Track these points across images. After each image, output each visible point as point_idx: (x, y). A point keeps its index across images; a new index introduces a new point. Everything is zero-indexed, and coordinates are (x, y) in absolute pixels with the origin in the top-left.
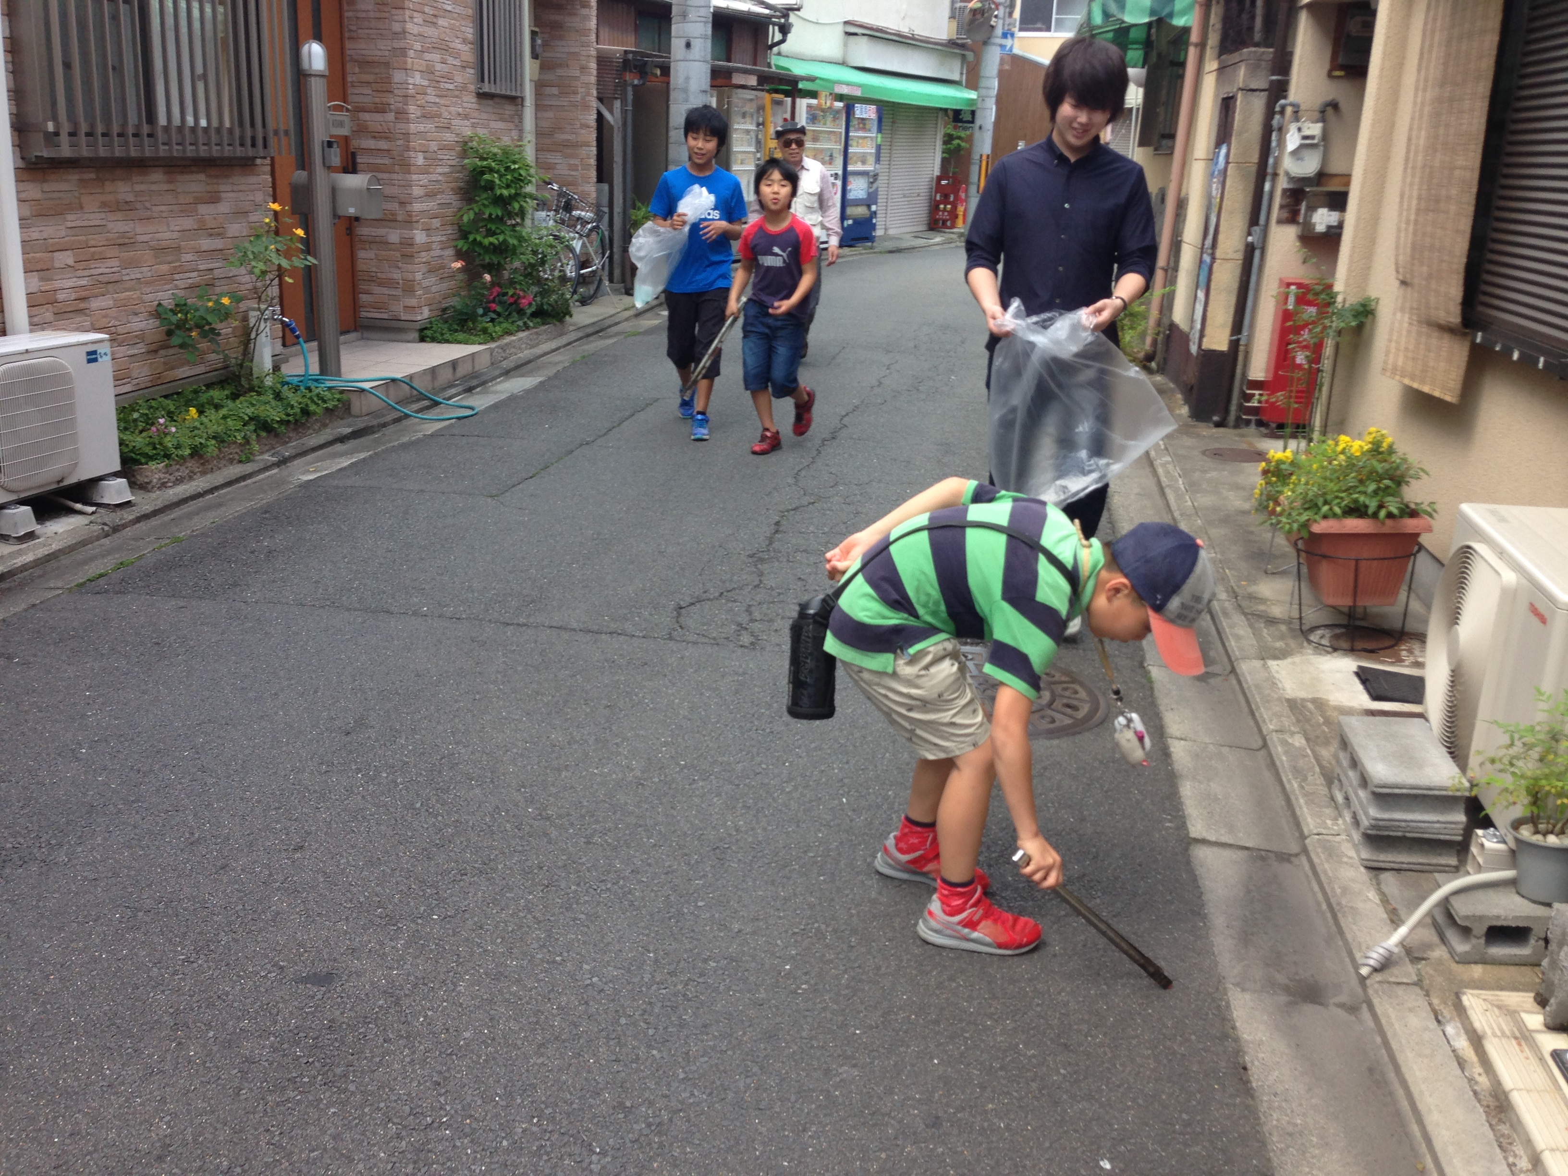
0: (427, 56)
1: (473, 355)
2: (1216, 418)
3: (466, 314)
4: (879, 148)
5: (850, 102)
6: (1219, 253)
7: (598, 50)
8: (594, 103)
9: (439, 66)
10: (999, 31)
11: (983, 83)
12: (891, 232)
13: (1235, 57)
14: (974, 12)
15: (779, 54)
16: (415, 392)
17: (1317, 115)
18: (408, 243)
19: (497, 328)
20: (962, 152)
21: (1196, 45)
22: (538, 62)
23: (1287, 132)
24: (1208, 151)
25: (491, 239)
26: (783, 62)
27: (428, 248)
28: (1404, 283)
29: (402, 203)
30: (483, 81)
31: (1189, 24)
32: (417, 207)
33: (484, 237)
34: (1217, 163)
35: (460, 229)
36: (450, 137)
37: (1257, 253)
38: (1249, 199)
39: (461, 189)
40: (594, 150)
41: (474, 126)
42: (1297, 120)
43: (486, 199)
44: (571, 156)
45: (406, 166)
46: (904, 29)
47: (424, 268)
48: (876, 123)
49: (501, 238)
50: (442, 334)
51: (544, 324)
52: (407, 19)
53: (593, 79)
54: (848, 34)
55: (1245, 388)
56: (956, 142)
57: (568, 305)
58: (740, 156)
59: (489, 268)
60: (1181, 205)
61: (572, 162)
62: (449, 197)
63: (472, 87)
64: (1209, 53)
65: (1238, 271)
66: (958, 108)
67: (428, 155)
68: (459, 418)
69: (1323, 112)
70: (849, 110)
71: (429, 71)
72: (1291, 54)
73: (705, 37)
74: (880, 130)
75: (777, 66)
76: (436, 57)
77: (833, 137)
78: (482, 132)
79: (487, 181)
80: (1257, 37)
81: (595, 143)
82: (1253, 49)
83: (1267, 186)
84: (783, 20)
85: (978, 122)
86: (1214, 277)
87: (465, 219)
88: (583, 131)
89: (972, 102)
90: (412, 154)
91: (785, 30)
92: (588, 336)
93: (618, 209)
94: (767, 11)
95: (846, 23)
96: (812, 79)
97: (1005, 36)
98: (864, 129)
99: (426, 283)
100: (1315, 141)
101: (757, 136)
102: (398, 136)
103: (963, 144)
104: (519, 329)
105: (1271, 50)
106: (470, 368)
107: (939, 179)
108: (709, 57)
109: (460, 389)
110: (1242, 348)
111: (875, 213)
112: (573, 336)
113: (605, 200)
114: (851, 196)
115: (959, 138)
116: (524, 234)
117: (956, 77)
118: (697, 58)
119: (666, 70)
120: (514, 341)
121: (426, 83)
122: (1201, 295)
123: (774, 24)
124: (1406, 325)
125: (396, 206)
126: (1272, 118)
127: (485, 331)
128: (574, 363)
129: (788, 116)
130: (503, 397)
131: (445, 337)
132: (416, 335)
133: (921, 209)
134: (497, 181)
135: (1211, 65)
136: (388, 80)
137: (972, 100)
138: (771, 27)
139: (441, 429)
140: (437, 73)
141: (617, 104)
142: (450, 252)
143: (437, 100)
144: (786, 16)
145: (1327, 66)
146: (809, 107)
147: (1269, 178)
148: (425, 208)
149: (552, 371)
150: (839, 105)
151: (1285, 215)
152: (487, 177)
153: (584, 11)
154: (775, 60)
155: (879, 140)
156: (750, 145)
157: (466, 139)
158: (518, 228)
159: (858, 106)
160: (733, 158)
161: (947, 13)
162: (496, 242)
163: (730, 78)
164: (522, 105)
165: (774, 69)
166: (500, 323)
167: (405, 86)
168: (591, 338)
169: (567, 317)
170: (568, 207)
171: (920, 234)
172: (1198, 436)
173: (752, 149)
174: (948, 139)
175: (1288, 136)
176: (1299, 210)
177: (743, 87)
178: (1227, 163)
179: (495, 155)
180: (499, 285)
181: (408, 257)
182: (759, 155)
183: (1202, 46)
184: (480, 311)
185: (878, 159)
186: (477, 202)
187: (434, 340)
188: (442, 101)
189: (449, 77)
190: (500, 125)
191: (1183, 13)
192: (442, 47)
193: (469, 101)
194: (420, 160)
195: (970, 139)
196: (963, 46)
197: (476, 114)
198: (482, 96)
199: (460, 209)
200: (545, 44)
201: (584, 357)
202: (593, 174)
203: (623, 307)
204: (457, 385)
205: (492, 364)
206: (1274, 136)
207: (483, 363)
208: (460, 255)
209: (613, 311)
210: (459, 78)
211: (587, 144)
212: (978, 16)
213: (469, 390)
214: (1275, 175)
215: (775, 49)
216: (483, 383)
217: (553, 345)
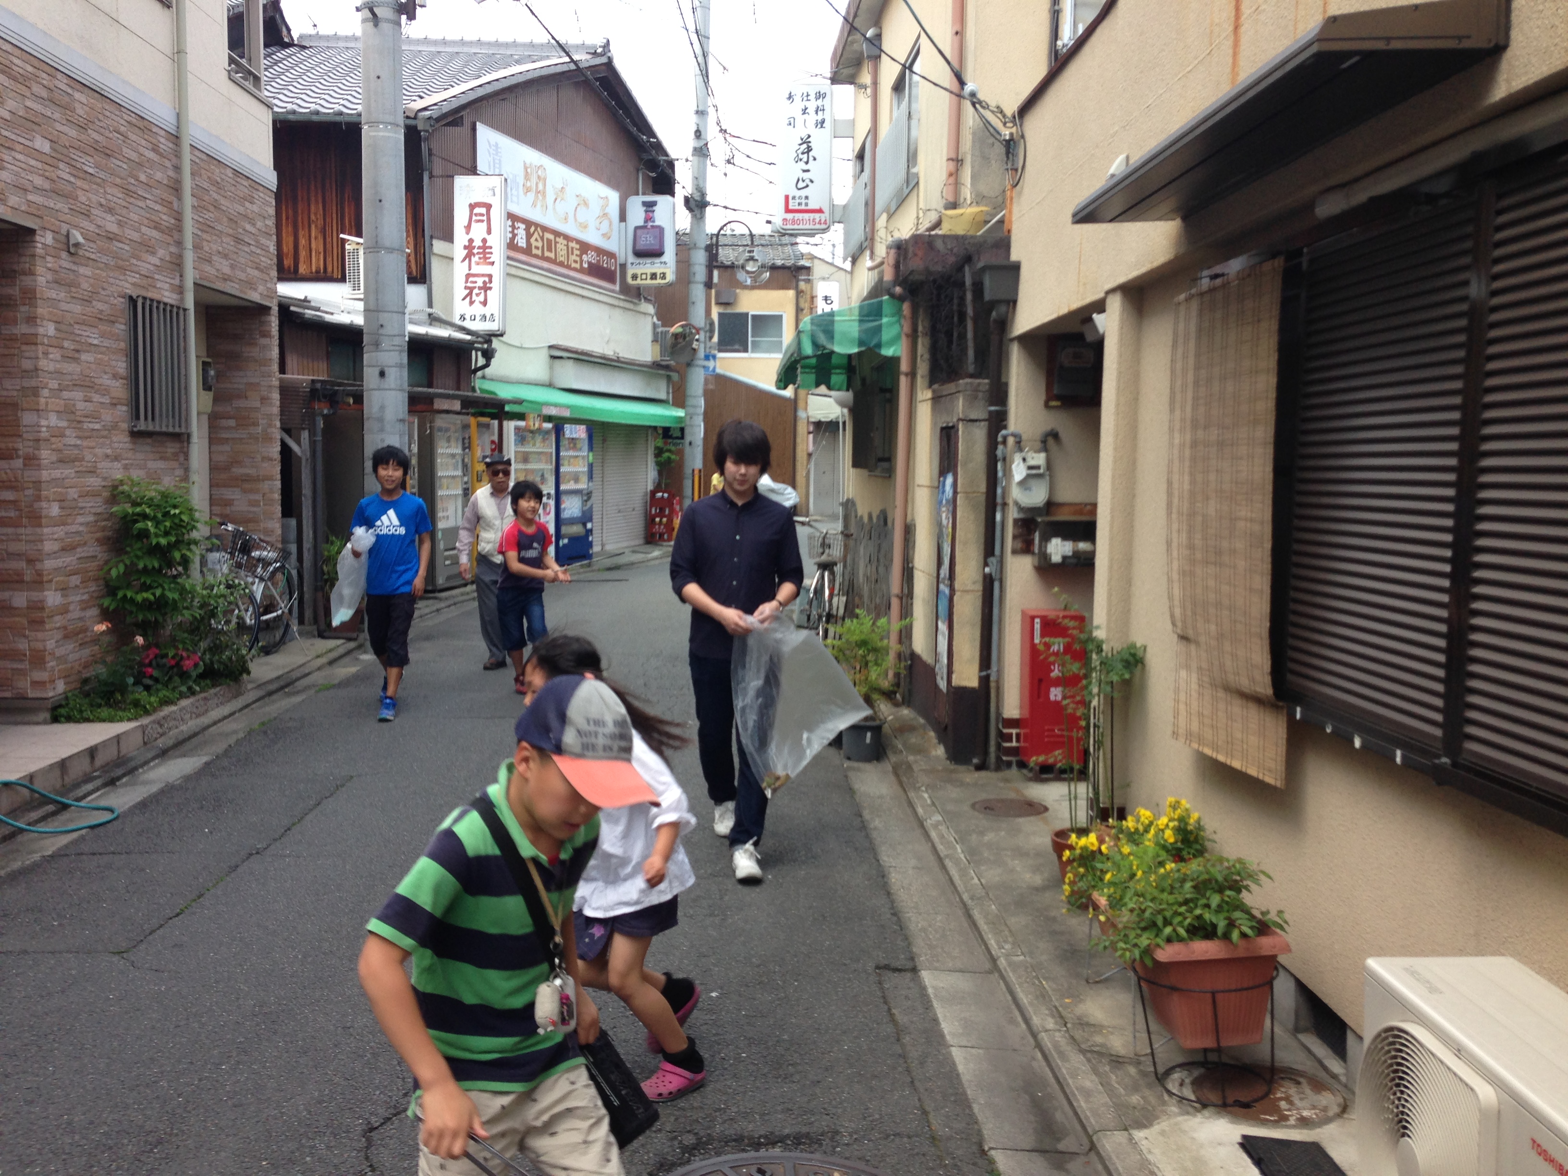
0: (66, 394)
1: (118, 738)
2: (975, 761)
3: (112, 684)
4: (591, 466)
5: (559, 424)
6: (957, 586)
7: (281, 380)
8: (277, 434)
9: (80, 405)
10: (701, 354)
11: (690, 402)
12: (609, 548)
13: (950, 387)
14: (676, 336)
15: (484, 377)
16: (37, 795)
17: (1039, 445)
18: (38, 606)
19: (153, 699)
20: (673, 465)
21: (907, 375)
22: (211, 394)
23: (1012, 462)
24: (931, 479)
25: (145, 595)
26: (487, 386)
27: (64, 610)
28: (1184, 638)
29: (30, 561)
30: (138, 418)
31: (898, 354)
32: (49, 564)
33: (137, 593)
34: (944, 492)
35: (107, 585)
36: (94, 482)
37: (996, 585)
38: (982, 529)
39: (109, 539)
40: (278, 484)
41: (126, 467)
42: (1021, 450)
43: (140, 549)
44: (251, 491)
45: (36, 519)
46: (609, 352)
47: (58, 635)
48: (586, 442)
49: (158, 592)
50: (81, 712)
51: (214, 686)
52: (41, 355)
53: (276, 410)
54: (553, 357)
55: (1000, 726)
56: (666, 455)
57: (245, 662)
58: (444, 481)
59: (144, 628)
60: (909, 531)
61: (252, 497)
62: (93, 549)
63: (124, 426)
64: (921, 382)
65: (979, 603)
66: (668, 425)
67: (66, 504)
68: (92, 827)
69: (1044, 442)
70: (558, 431)
71: (68, 411)
72: (1006, 385)
73: (400, 366)
74: (591, 448)
75: (482, 390)
76: (78, 395)
77: (543, 458)
78: (136, 474)
79: (140, 529)
80: (971, 368)
81: (279, 477)
82: (968, 380)
83: (998, 517)
84: (486, 346)
85: (688, 438)
86: (955, 610)
87: (114, 573)
88: (265, 465)
89: (680, 419)
90: (44, 504)
91: (488, 355)
92: (270, 694)
93: (307, 545)
94: (468, 337)
95: (551, 347)
96: (519, 402)
97: (707, 358)
98: (574, 448)
99: (59, 652)
100: (1041, 471)
101: (463, 460)
102: (26, 485)
103: (673, 457)
104: (182, 696)
105: (987, 381)
106: (116, 753)
107: (653, 493)
108: (406, 386)
109: (98, 782)
110: (993, 685)
111: (591, 530)
112: (250, 696)
113: (293, 535)
114: (565, 515)
115: (669, 451)
116: (187, 586)
117: (662, 396)
118: (393, 386)
119: (359, 399)
120: (174, 712)
121: (64, 424)
122: (943, 627)
123: (477, 350)
124: (1194, 686)
125: (23, 564)
126: (996, 448)
127: (136, 704)
128: (250, 733)
129: (495, 438)
130: (154, 789)
131: (85, 715)
132: (47, 715)
133: (637, 524)
134: (152, 530)
135: (924, 395)
136: (17, 423)
137: (681, 418)
138: (474, 353)
139: (66, 846)
140: (78, 413)
141: (305, 435)
142: (94, 612)
143: (79, 442)
144: (489, 342)
145: (1043, 397)
146: (517, 429)
147: (999, 508)
148: (60, 565)
149: (220, 747)
150: (548, 426)
151: (1019, 545)
152: (139, 525)
153: (263, 341)
154: (479, 384)
155: (591, 458)
156: (456, 468)
157: (116, 483)
158: (179, 580)
159: (567, 427)
160: (438, 484)
161: (649, 337)
162: (152, 598)
163: (432, 403)
164: (189, 442)
165: (478, 393)
166: (158, 690)
167: (36, 429)
168: (275, 697)
169: (245, 676)
170: (246, 549)
171: (636, 549)
172: (962, 784)
173: (459, 473)
174: (659, 452)
175: (1014, 466)
176: (1033, 540)
177: (447, 412)
178: (955, 492)
179: (151, 499)
180: (157, 645)
181: (37, 623)
182: (466, 479)
183: (912, 375)
184: (131, 680)
185: (591, 477)
186: (126, 553)
187: (69, 719)
188: (85, 443)
189: (94, 416)
190: (161, 464)
191: (891, 343)
192: (86, 384)
193: (121, 440)
194: (55, 510)
195: (681, 453)
196: (667, 367)
197: (130, 455)
198: (136, 435)
199: (106, 562)
200: (218, 376)
201: (263, 724)
202: (278, 509)
203: (314, 654)
204: (96, 778)
205: (145, 743)
206: (999, 466)
207: (131, 747)
208: (106, 615)
209: (301, 660)
210: (108, 416)
211: (270, 478)
212: (681, 340)
213: (112, 782)
214: (1005, 504)
215: (479, 374)
216: (132, 771)
217: (226, 710)
